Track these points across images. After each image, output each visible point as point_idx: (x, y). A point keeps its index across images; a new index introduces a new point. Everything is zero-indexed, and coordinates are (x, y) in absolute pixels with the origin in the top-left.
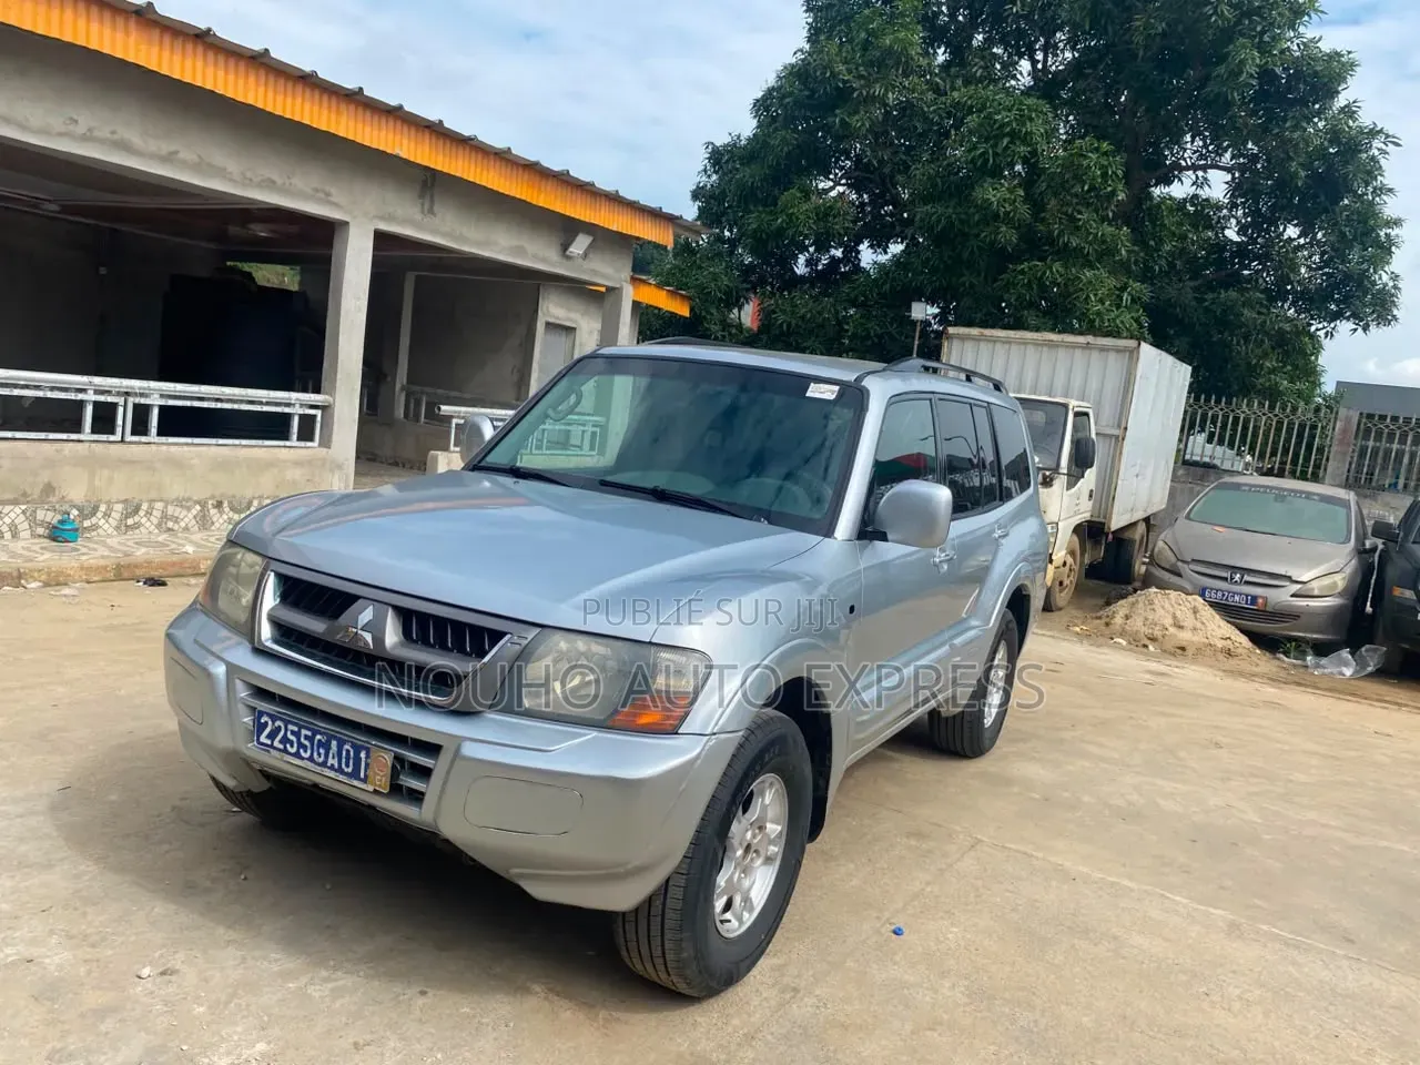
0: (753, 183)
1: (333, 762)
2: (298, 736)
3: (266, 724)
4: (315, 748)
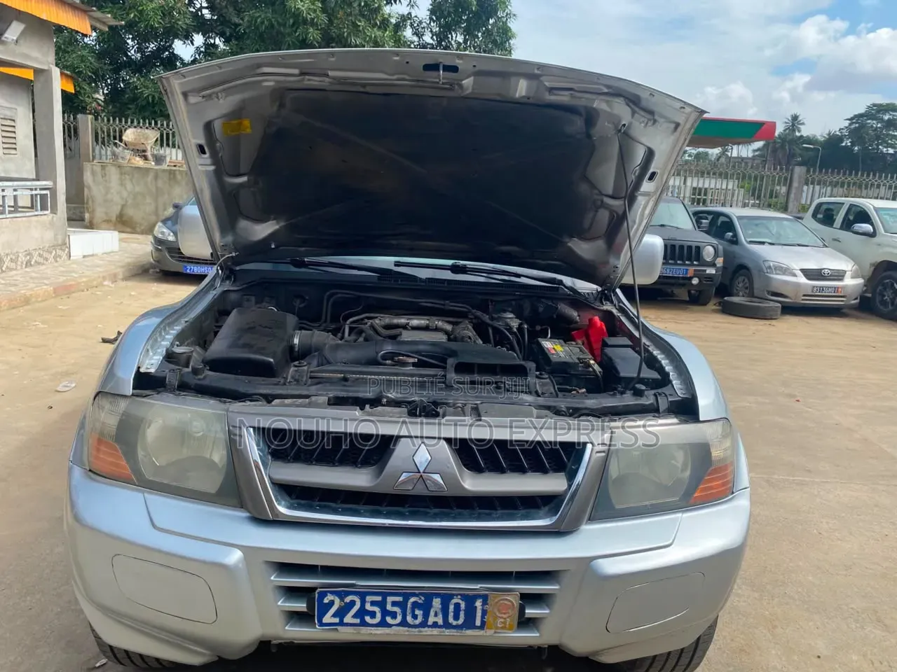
1: (436, 619)
2: (382, 605)
3: (332, 603)
4: (409, 611)
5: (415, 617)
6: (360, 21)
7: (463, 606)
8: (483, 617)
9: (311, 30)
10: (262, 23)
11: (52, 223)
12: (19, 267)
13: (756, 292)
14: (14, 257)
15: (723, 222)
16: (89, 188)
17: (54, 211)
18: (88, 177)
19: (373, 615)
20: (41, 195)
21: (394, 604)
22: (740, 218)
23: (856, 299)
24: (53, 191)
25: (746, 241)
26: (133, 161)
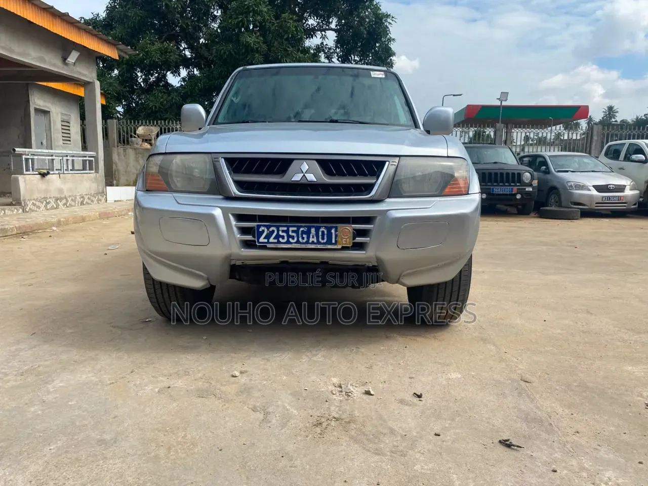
0: (121, 36)
1: (313, 240)
2: (287, 232)
3: (263, 231)
4: (300, 235)
5: (303, 238)
6: (289, 48)
7: (326, 232)
8: (336, 238)
9: (257, 55)
10: (225, 53)
11: (96, 178)
12: (77, 205)
13: (563, 204)
14: (73, 198)
15: (540, 162)
16: (116, 164)
17: (97, 171)
18: (115, 157)
19: (283, 237)
20: (89, 160)
21: (293, 231)
22: (549, 156)
23: (635, 204)
24: (96, 158)
25: (555, 171)
26: (144, 146)
